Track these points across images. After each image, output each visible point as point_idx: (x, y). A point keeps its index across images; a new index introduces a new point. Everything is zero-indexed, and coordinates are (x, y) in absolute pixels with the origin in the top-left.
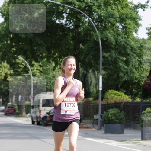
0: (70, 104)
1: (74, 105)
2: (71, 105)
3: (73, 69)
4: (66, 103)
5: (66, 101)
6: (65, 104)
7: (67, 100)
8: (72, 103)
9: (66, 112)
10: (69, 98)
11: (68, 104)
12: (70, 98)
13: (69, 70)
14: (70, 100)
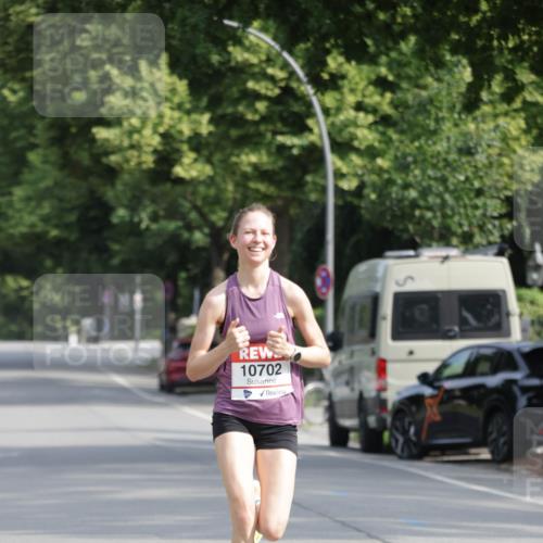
0: (259, 369)
1: (276, 369)
2: (265, 370)
3: (262, 245)
4: (247, 365)
5: (247, 358)
6: (244, 367)
7: (249, 355)
8: (266, 364)
9: (247, 393)
10: (256, 348)
11: (252, 368)
12: (261, 348)
13: (249, 248)
14: (259, 355)
